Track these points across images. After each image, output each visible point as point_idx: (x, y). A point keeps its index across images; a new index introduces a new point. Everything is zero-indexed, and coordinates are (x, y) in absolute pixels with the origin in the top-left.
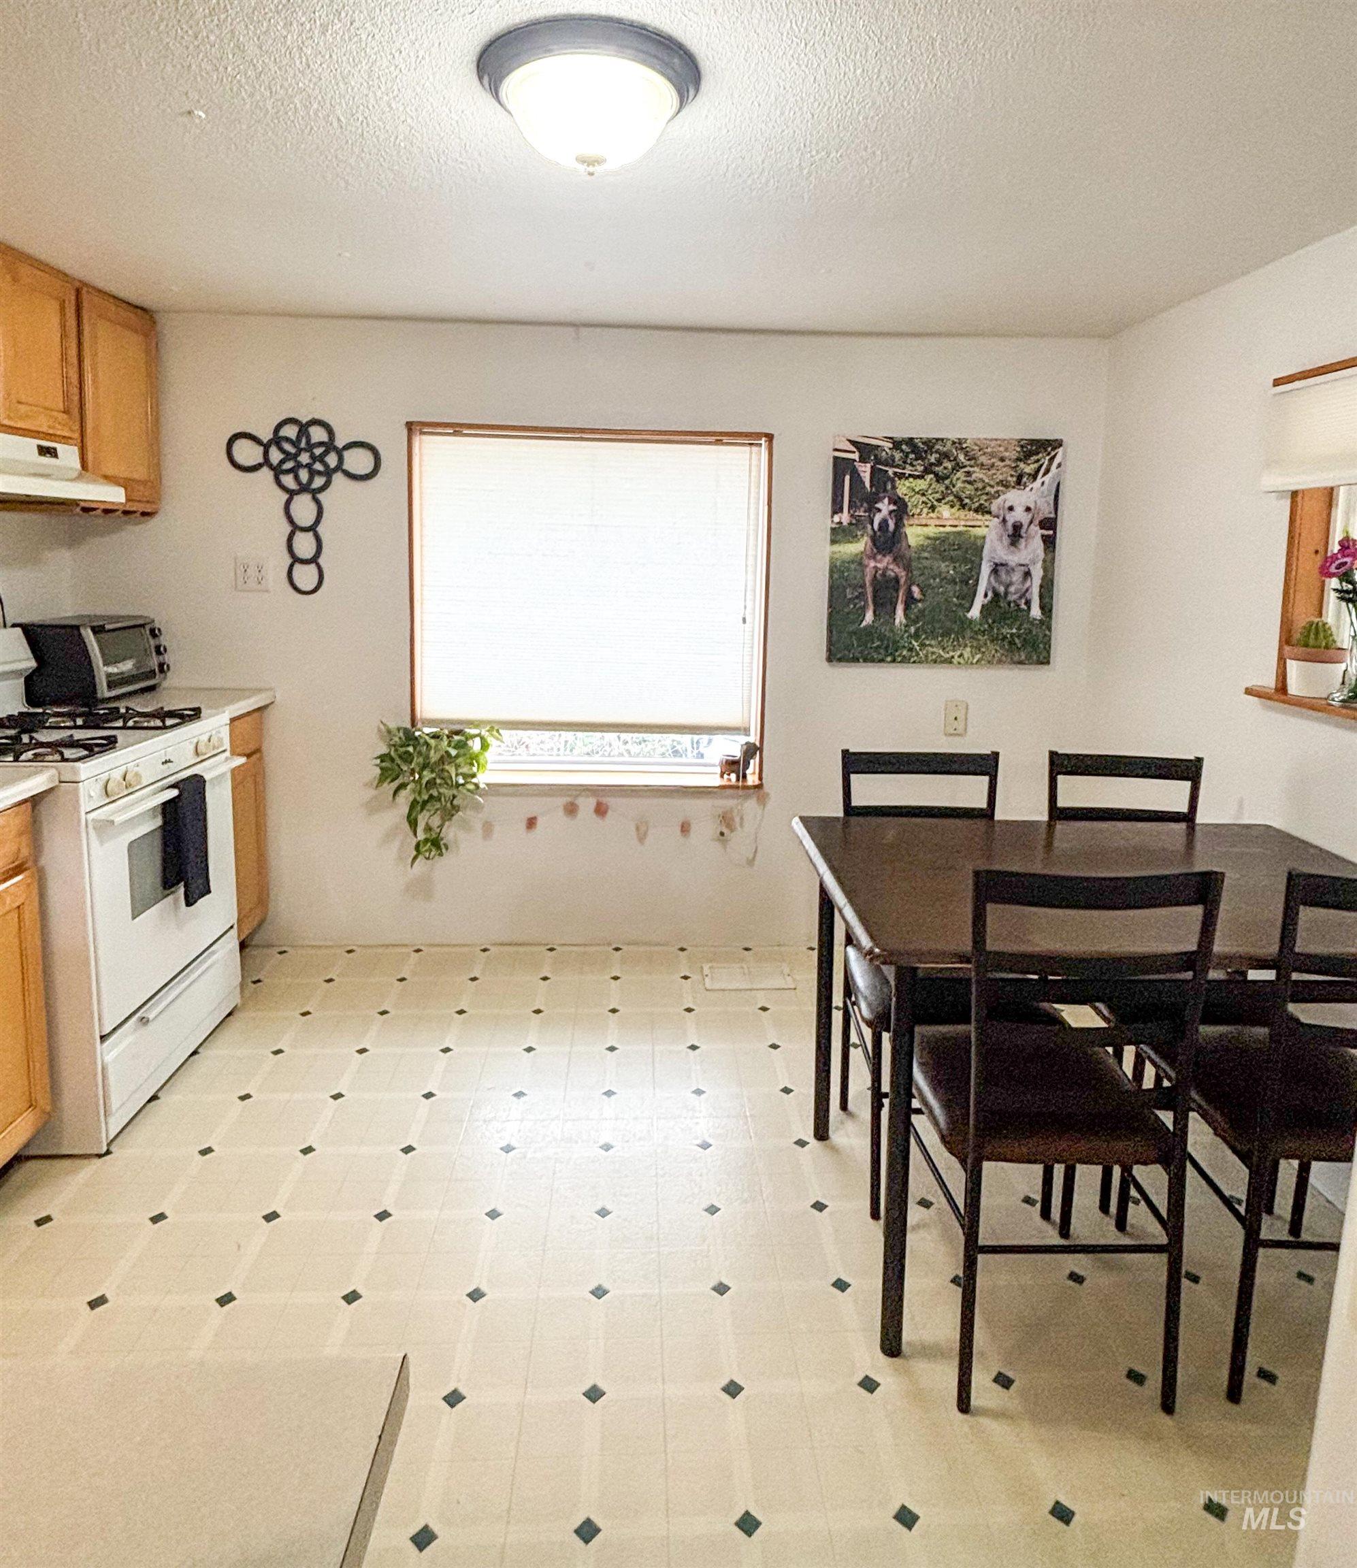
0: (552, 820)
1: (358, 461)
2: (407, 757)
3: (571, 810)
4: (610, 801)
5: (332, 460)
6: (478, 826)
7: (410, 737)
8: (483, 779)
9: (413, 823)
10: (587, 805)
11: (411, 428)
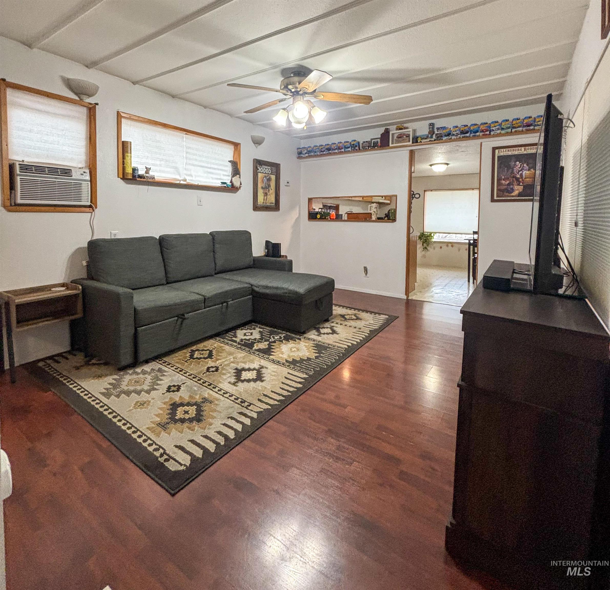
0: (444, 247)
1: (417, 196)
2: (422, 236)
3: (447, 246)
4: (454, 245)
5: (414, 196)
6: (432, 247)
7: (423, 233)
8: (433, 240)
9: (423, 245)
10: (450, 245)
11: (425, 191)
